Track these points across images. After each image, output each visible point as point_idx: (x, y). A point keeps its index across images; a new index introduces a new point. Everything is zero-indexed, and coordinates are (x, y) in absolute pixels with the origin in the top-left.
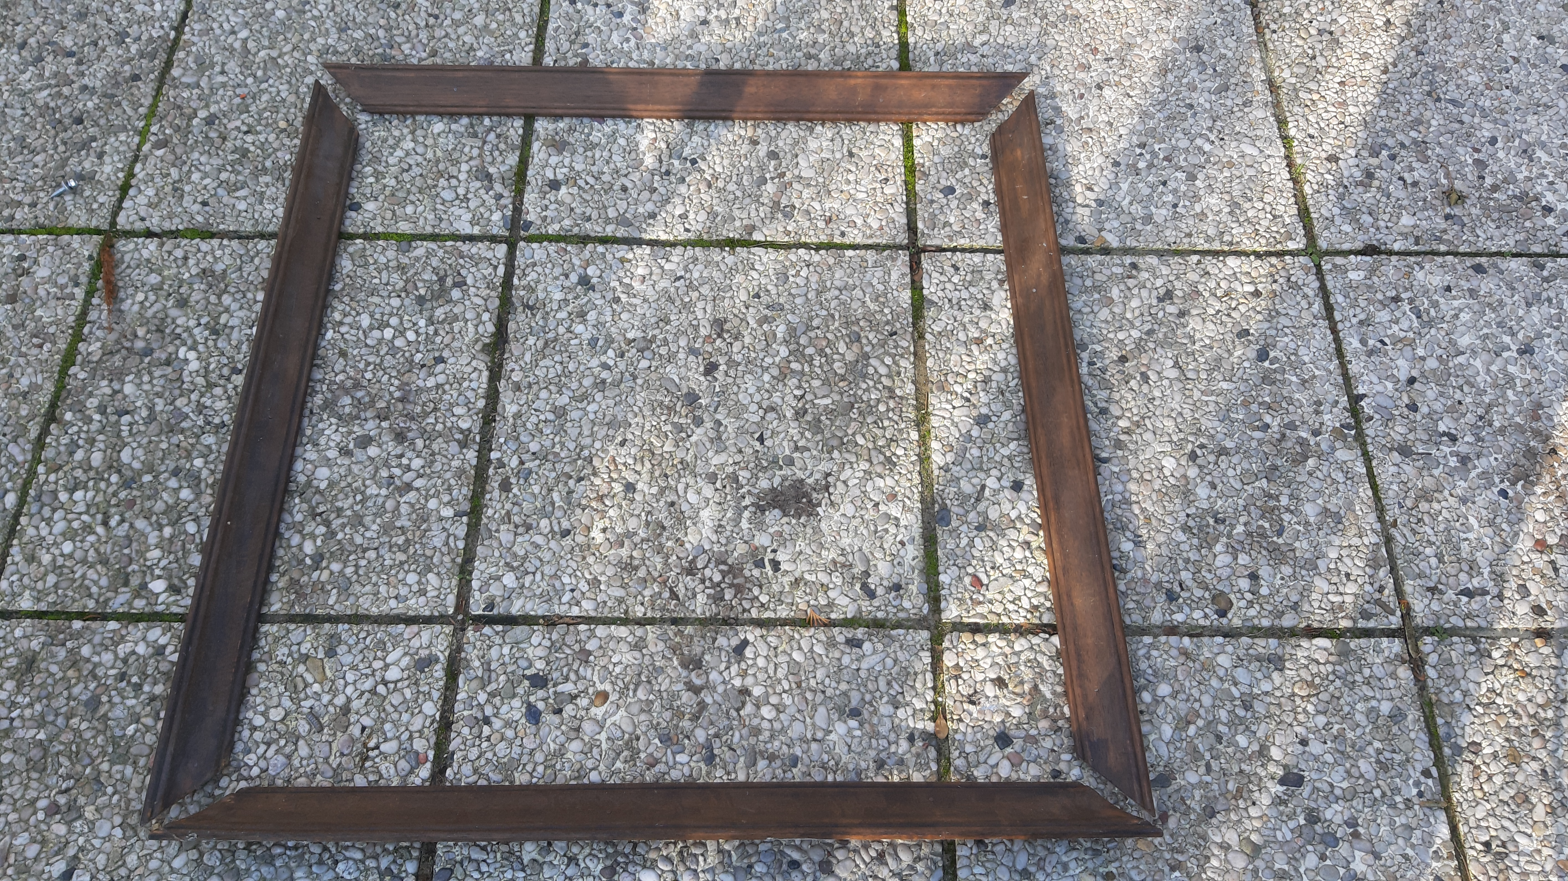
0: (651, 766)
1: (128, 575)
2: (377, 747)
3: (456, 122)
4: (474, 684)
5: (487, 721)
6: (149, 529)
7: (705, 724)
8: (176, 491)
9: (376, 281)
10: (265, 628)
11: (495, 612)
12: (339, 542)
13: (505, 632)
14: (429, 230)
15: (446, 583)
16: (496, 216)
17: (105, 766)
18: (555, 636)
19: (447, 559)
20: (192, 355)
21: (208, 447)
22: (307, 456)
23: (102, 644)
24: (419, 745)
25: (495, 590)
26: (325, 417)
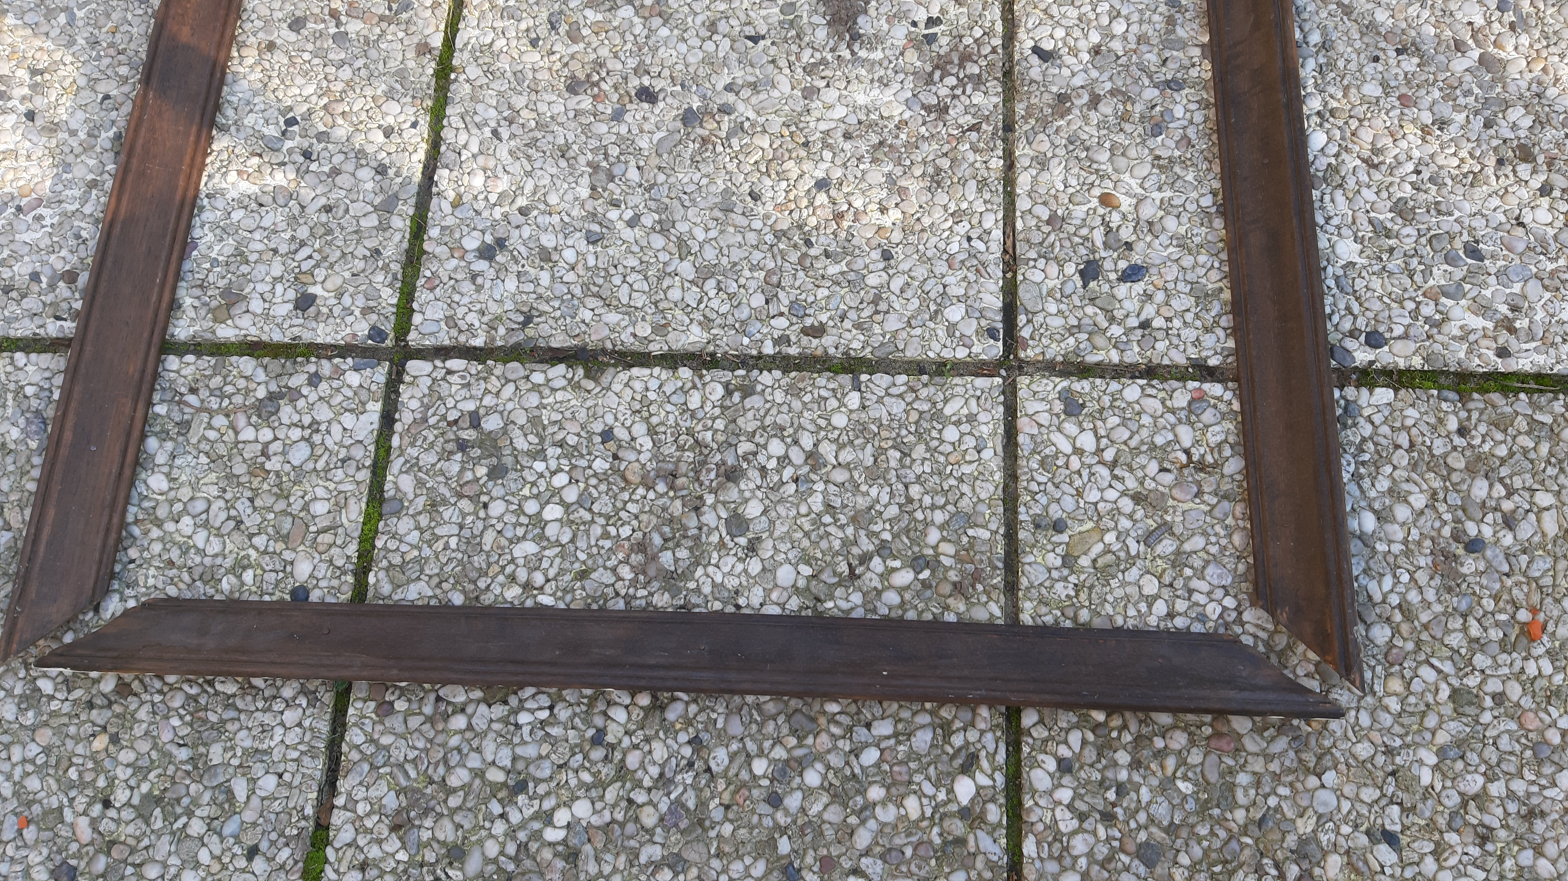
0: (1189, 144)
1: (945, 843)
2: (1187, 452)
3: (152, 457)
4: (1099, 341)
5: (1145, 325)
6: (872, 824)
7: (1137, 89)
8: (808, 793)
9: (453, 542)
10: (1026, 618)
11: (1000, 326)
12: (895, 536)
13: (1027, 312)
14: (364, 475)
15: (959, 390)
16: (354, 379)
17: (1240, 815)
18: (1033, 254)
19: (924, 393)
20: (562, 817)
21: (732, 757)
22: (756, 601)
23: (1059, 859)
24: (1181, 399)
25: (970, 328)
26: (692, 585)
